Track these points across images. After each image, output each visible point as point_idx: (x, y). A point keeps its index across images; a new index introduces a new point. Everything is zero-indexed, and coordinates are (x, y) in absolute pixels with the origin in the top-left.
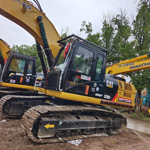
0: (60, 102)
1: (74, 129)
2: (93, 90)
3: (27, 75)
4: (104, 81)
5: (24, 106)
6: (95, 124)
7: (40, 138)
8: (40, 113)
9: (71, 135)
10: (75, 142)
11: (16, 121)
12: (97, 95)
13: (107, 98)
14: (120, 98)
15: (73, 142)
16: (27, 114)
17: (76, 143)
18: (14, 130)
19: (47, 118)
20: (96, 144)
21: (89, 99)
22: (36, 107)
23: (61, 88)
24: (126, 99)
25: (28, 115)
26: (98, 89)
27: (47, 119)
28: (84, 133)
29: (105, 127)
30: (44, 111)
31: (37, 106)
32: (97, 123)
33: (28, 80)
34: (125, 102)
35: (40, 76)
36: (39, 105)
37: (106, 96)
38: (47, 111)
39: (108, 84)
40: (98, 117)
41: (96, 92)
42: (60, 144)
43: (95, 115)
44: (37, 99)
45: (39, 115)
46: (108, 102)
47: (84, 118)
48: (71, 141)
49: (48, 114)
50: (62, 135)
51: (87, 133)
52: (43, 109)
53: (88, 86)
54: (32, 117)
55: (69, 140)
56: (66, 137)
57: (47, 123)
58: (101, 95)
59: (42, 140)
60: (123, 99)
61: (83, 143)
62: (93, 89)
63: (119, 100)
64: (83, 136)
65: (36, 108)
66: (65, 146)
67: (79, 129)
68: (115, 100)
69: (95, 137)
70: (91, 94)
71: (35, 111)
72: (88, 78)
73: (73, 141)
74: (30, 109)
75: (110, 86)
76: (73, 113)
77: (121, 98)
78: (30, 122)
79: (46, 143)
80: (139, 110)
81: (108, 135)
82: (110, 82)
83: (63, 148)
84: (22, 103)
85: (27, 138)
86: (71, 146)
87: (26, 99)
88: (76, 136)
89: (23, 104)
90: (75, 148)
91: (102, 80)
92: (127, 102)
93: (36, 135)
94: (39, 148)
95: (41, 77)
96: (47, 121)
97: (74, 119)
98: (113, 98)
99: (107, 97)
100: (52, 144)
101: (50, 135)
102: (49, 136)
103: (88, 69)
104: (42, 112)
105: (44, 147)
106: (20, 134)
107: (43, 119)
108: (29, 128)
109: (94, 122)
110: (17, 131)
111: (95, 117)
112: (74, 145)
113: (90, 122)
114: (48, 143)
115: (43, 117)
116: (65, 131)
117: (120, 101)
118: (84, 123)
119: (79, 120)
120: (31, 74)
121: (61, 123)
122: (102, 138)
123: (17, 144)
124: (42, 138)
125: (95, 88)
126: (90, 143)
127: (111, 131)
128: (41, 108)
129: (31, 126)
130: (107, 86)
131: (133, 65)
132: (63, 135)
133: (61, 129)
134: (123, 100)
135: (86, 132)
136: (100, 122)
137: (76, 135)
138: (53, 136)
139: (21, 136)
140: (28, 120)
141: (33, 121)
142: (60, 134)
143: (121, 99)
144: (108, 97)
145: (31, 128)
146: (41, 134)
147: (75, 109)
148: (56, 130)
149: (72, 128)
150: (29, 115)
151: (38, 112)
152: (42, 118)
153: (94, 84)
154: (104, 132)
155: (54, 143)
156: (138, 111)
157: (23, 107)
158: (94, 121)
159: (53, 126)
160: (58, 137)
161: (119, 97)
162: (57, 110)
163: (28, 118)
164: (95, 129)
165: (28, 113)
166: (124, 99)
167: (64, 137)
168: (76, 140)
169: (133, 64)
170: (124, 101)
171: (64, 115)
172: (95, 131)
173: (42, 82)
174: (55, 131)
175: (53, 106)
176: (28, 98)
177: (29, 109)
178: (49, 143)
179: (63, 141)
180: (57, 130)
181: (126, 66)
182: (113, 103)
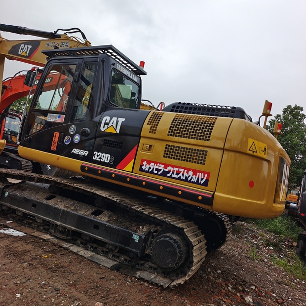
1: (27, 212)
2: (68, 141)
4: (96, 119)
12: (75, 151)
13: (103, 161)
24: (176, 169)
26: (77, 138)
28: (51, 231)
29: (111, 242)
34: (170, 177)
37: (98, 156)
39: (106, 124)
41: (73, 145)
46: (98, 170)
47: (60, 201)
51: (59, 235)
58: (86, 153)
60: (161, 167)
62: (67, 138)
63: (144, 167)
72: (59, 117)
75: (111, 130)
77: (149, 162)
82: (114, 119)
92: (179, 179)
99: (100, 158)
117: (148, 172)
121: (7, 194)
125: (72, 136)
130: (102, 129)
133: (5, 203)
134: (158, 170)
136: (91, 221)
143: (152, 166)
144: (106, 158)
153: (70, 128)
161: (143, 161)
166: (165, 168)
170: (166, 172)
182: (112, 174)
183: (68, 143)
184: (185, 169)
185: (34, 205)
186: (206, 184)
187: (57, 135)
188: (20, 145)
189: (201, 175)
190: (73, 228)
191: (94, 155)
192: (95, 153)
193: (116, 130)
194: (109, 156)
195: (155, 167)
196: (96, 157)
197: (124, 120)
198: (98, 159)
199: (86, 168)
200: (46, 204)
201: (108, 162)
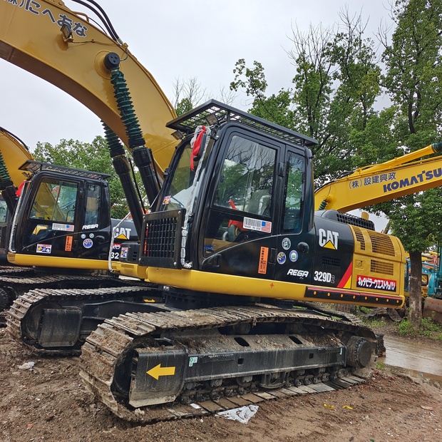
0: (186, 300)
1: (233, 375)
2: (282, 260)
3: (86, 227)
4: (312, 232)
5: (84, 319)
6: (293, 357)
7: (137, 408)
8: (131, 335)
9: (225, 395)
10: (238, 414)
11: (62, 364)
12: (292, 272)
13: (324, 281)
14: (362, 279)
15: (232, 414)
16: (94, 340)
17: (242, 415)
18: (59, 389)
19: (154, 348)
20: (300, 416)
21: (272, 285)
22: (119, 318)
23: (187, 260)
24: (379, 281)
25: (97, 343)
26: (294, 255)
27: (155, 352)
28: (264, 385)
29: (322, 366)
30: (142, 330)
31: (122, 317)
32: (299, 356)
33: (88, 244)
34: (377, 289)
35: (122, 229)
36: (127, 314)
37: (319, 276)
38: (151, 328)
39: (324, 238)
40: (299, 337)
41: (290, 265)
42: (194, 420)
43: (291, 333)
44: (119, 295)
45: (129, 341)
46: (327, 293)
47: (259, 342)
48: (226, 410)
49: (156, 337)
50: (198, 396)
51: (271, 386)
52: (141, 324)
53: (266, 249)
54: (110, 349)
55: (221, 409)
56: (212, 401)
57: (154, 362)
58: (306, 274)
59: (143, 412)
60: (370, 281)
61: (261, 414)
63: (359, 283)
64: (259, 394)
65: (118, 320)
66: (211, 426)
67: (248, 376)
68: (348, 285)
69: (296, 395)
70: (276, 272)
71: (117, 329)
72: (264, 224)
73: (234, 411)
74: (103, 325)
75: (329, 246)
76: (226, 330)
78: (105, 363)
79: (154, 421)
80: (417, 309)
81: (333, 389)
82: (329, 232)
83: (205, 433)
84: (77, 309)
85: (98, 410)
86: (229, 424)
87: (86, 297)
88: (239, 396)
89: (80, 312)
90: (239, 431)
91: (306, 229)
92: (382, 289)
93: (123, 399)
94: (135, 435)
95: (126, 231)
96: (153, 357)
97: (231, 348)
98: (339, 278)
99: (322, 278)
100: (174, 422)
101: (165, 398)
102: (162, 401)
103: (261, 200)
104: (137, 333)
105: (150, 431)
106: (77, 398)
107: (142, 353)
108: (103, 381)
109: (290, 351)
110: (68, 392)
111: (290, 337)
112: (236, 421)
113: (279, 352)
114: (160, 421)
115: (142, 347)
116: (207, 384)
117: (362, 287)
118: (261, 358)
119: (246, 350)
120: (97, 226)
121: (194, 360)
122: (316, 397)
123: (72, 430)
124: (142, 408)
125: (288, 253)
126: (281, 413)
127: (341, 376)
128: (135, 320)
129: (108, 375)
130: (321, 245)
131: (394, 180)
132: (204, 395)
133: (194, 378)
134: (369, 284)
135: (267, 384)
136: (307, 351)
137: (239, 393)
138: (174, 398)
139: (80, 406)
140: (99, 357)
141: (112, 358)
142: (194, 392)
143: (365, 281)
144: (327, 277)
145: (108, 379)
146: (139, 395)
147: (234, 316)
148: (182, 381)
149: (226, 375)
150: (100, 344)
151: (127, 333)
152: (139, 350)
153: (283, 241)
154: (322, 379)
155: (178, 419)
156: (416, 315)
157: (80, 322)
158: (291, 349)
159: (171, 371)
160: (189, 401)
161: (358, 276)
162: (182, 324)
163: (98, 352)
164: (295, 372)
165: (96, 337)
166: (373, 281)
167: (207, 400)
168: (240, 407)
169: (392, 176)
170: (374, 285)
171: (202, 338)
172: (293, 378)
173: (131, 246)
174: (180, 386)
175: (167, 314)
176: (93, 296)
177: (99, 325)
178: (164, 421)
179: (204, 412)
180: (184, 382)
181: (371, 182)
182: (340, 294)
183: (283, 263)
185: (240, 361)
186: (395, 290)
187: (265, 251)
188: (191, 269)
193: (334, 246)
194: (330, 275)
195: (367, 281)
197: (338, 234)
198: (319, 280)
201: (330, 281)
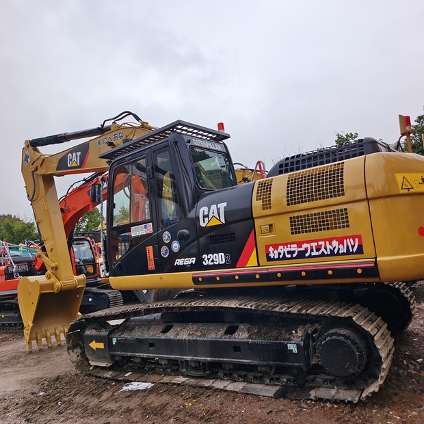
1: (145, 355)
2: (166, 253)
4: (191, 215)
7: (92, 366)
12: (179, 262)
14: (276, 249)
24: (314, 245)
26: (176, 246)
28: (183, 370)
34: (310, 256)
37: (208, 259)
41: (174, 256)
58: (193, 260)
60: (294, 248)
62: (164, 249)
63: (271, 255)
67: (158, 357)
72: (146, 227)
77: (276, 247)
82: (213, 206)
99: (213, 261)
101: (106, 363)
102: (104, 365)
113: (189, 340)
117: (279, 259)
119: (157, 336)
121: (115, 340)
125: (169, 245)
130: (203, 225)
133: (117, 353)
134: (291, 253)
136: (229, 342)
138: (110, 364)
143: (282, 249)
144: (219, 258)
153: (163, 236)
159: (102, 346)
161: (267, 247)
166: (300, 247)
170: (302, 253)
182: (234, 276)
183: (167, 256)
184: (325, 240)
185: (152, 345)
186: (360, 250)
187: (150, 249)
188: (110, 276)
189: (350, 242)
190: (209, 359)
191: (203, 260)
192: (203, 257)
193: (220, 220)
194: (223, 254)
195: (286, 250)
196: (207, 261)
197: (225, 204)
198: (210, 263)
199: (200, 279)
200: (166, 339)
201: (224, 262)
